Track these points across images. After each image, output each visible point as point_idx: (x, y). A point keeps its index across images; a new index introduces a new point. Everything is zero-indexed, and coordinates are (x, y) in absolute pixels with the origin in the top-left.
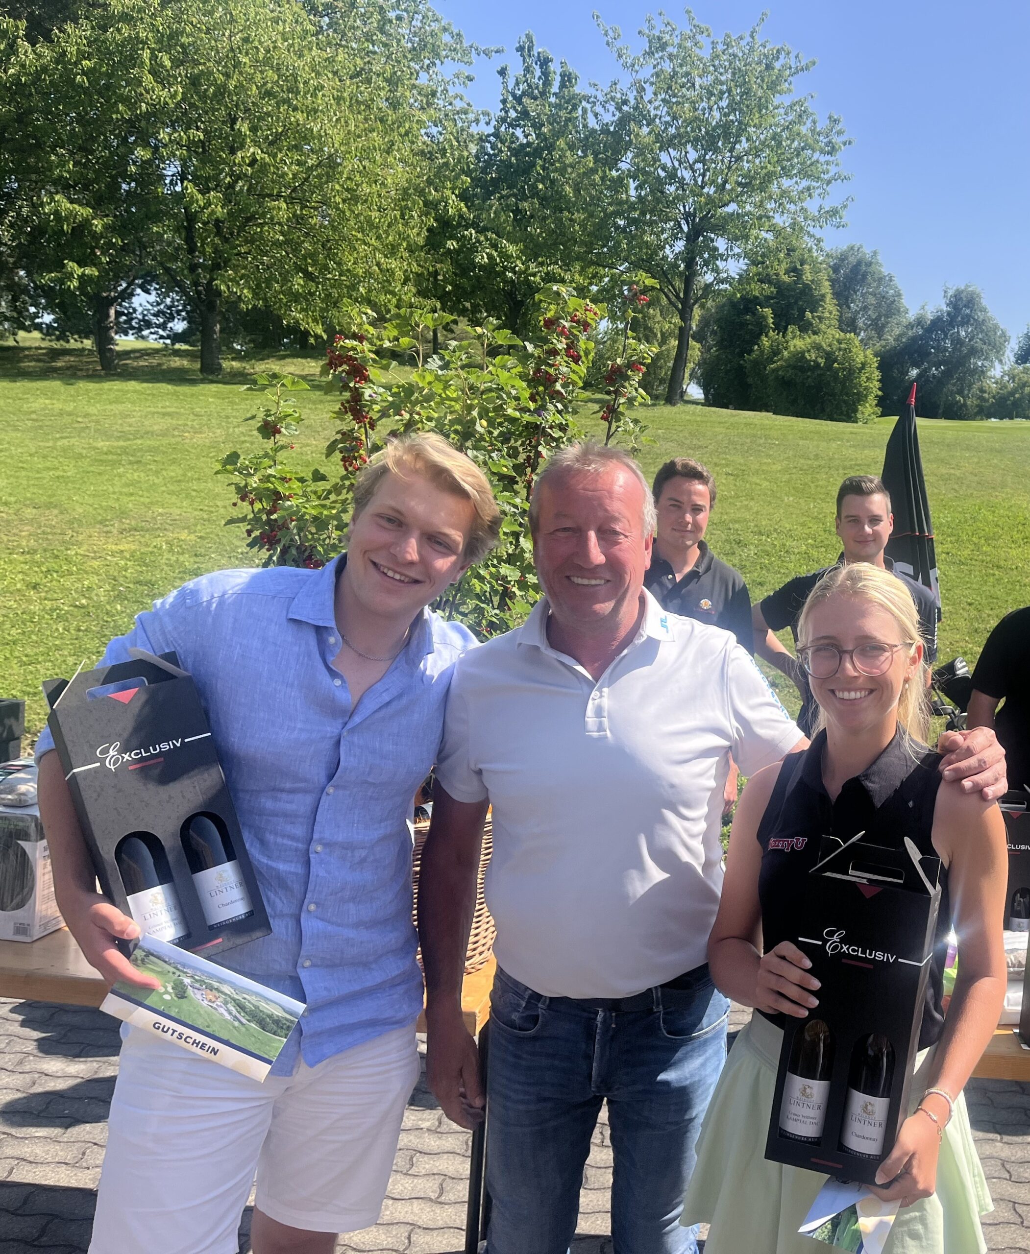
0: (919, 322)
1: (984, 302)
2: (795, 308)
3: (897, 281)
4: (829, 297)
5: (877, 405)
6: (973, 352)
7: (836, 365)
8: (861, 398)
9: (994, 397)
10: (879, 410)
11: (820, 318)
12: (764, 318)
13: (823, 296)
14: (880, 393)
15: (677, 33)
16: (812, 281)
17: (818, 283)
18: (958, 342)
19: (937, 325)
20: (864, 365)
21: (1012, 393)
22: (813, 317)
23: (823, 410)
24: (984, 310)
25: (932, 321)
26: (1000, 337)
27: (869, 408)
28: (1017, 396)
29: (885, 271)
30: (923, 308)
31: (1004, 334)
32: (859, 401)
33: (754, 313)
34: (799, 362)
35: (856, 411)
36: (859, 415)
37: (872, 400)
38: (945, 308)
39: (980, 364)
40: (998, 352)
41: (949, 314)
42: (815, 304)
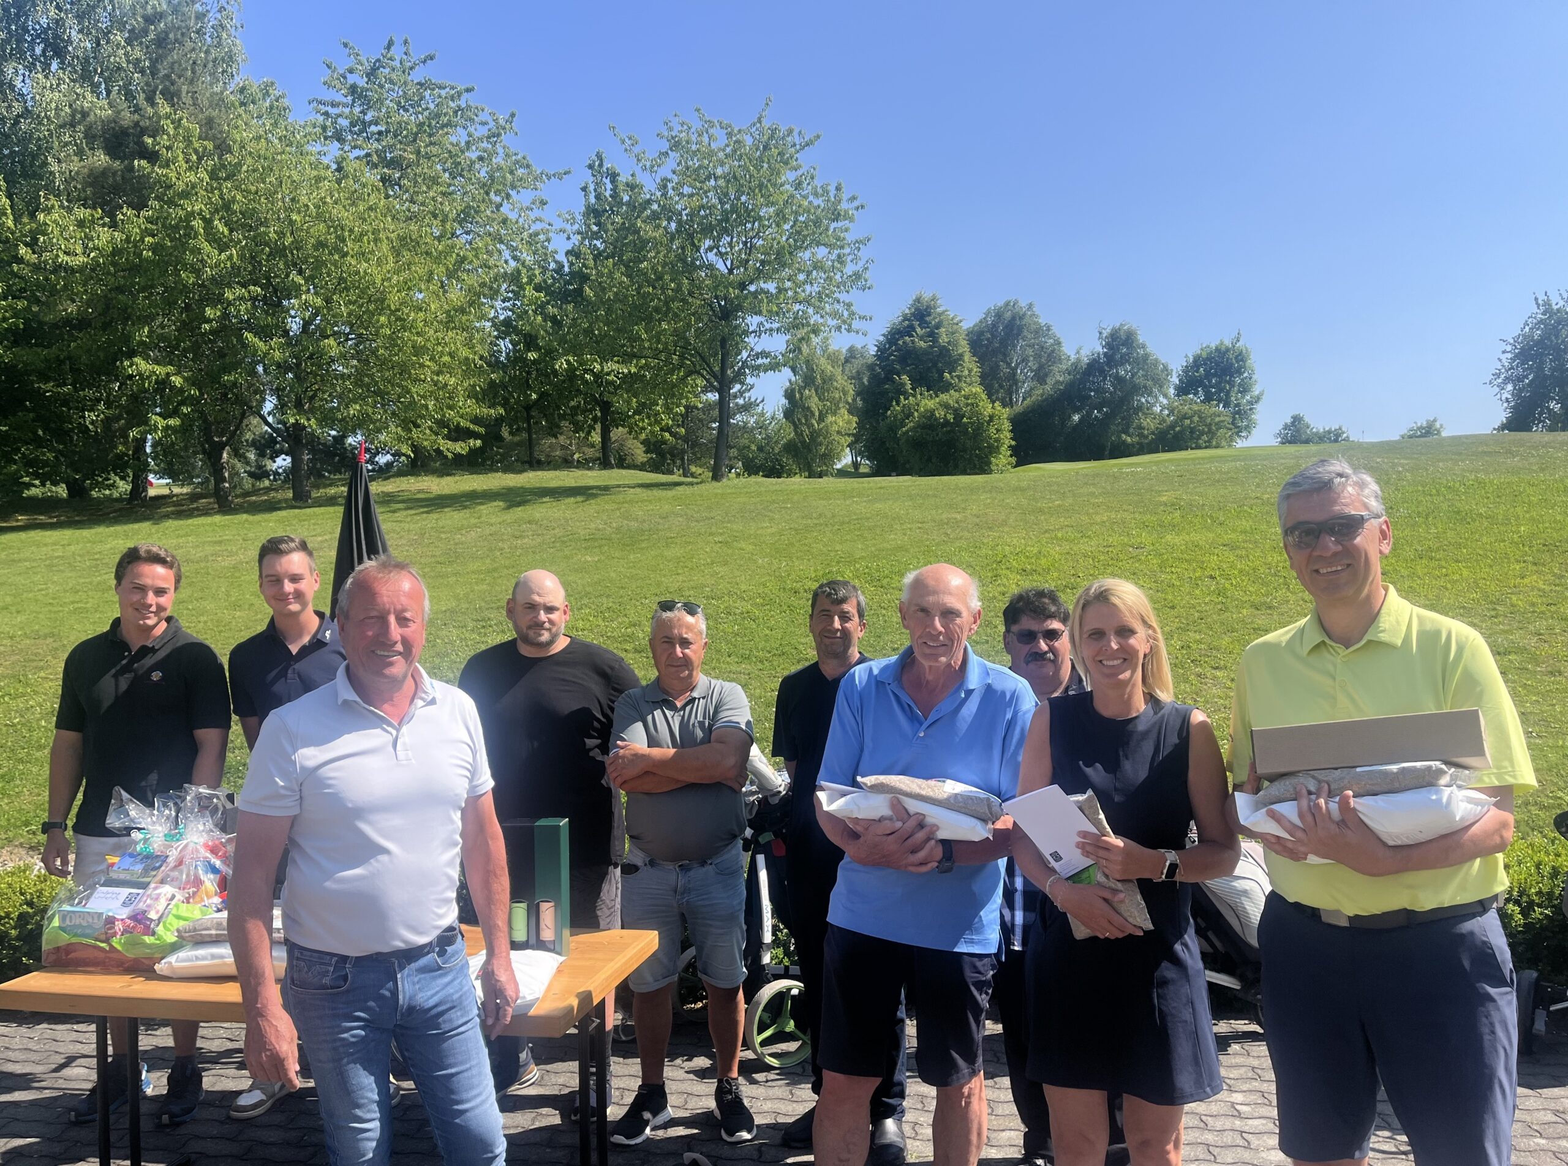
0: (1076, 365)
1: (1141, 339)
2: (934, 370)
3: (1055, 330)
4: (967, 357)
5: (1011, 456)
6: (1136, 389)
7: (965, 420)
8: (994, 450)
9: (1153, 433)
10: (1013, 460)
11: (959, 377)
12: (903, 385)
13: (961, 355)
14: (1013, 443)
15: (692, 130)
16: (949, 343)
17: (956, 344)
18: (1119, 380)
19: (1094, 367)
20: (991, 417)
21: (1172, 426)
22: (952, 378)
23: (956, 466)
24: (1144, 347)
25: (1088, 364)
26: (1162, 371)
27: (1003, 458)
28: (1178, 429)
29: (1042, 321)
30: (1078, 352)
31: (1165, 368)
32: (991, 453)
33: (893, 381)
34: (929, 423)
35: (989, 463)
36: (993, 468)
37: (1005, 451)
38: (1100, 349)
39: (1143, 400)
40: (1161, 387)
41: (1105, 354)
42: (953, 363)
